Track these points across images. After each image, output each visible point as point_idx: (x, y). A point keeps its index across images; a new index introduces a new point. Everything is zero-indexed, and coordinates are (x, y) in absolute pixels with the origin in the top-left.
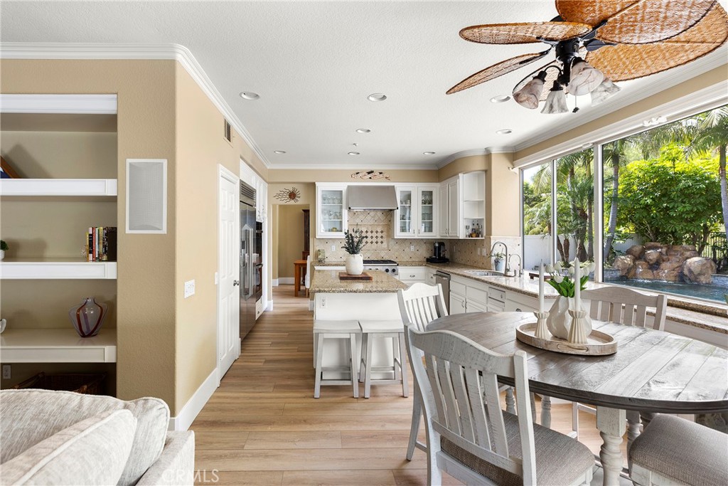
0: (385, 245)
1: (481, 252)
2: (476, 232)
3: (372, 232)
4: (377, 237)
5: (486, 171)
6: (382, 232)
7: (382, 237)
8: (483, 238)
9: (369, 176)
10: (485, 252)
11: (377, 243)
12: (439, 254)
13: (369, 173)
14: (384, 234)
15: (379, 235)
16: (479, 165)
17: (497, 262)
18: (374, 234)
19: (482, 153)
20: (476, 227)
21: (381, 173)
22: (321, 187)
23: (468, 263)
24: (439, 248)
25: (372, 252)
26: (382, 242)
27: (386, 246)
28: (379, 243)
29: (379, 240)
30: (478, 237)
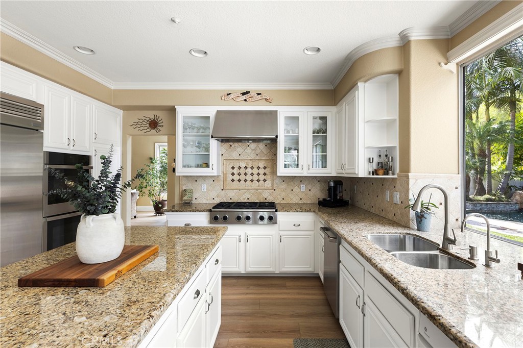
0: (268, 183)
1: (392, 197)
2: (384, 167)
3: (252, 168)
4: (258, 174)
5: (399, 73)
6: (265, 168)
7: (265, 174)
8: (395, 176)
9: (244, 97)
10: (397, 198)
11: (258, 181)
12: (335, 195)
13: (243, 94)
14: (267, 171)
15: (262, 171)
16: (390, 63)
17: (420, 217)
18: (255, 171)
19: (394, 42)
20: (384, 159)
21: (258, 94)
22: (183, 112)
23: (373, 210)
24: (335, 187)
25: (253, 191)
26: (265, 181)
27: (270, 185)
28: (261, 182)
29: (262, 177)
30: (388, 174)
